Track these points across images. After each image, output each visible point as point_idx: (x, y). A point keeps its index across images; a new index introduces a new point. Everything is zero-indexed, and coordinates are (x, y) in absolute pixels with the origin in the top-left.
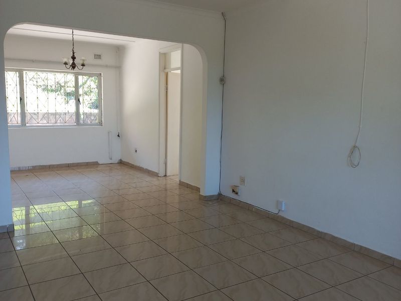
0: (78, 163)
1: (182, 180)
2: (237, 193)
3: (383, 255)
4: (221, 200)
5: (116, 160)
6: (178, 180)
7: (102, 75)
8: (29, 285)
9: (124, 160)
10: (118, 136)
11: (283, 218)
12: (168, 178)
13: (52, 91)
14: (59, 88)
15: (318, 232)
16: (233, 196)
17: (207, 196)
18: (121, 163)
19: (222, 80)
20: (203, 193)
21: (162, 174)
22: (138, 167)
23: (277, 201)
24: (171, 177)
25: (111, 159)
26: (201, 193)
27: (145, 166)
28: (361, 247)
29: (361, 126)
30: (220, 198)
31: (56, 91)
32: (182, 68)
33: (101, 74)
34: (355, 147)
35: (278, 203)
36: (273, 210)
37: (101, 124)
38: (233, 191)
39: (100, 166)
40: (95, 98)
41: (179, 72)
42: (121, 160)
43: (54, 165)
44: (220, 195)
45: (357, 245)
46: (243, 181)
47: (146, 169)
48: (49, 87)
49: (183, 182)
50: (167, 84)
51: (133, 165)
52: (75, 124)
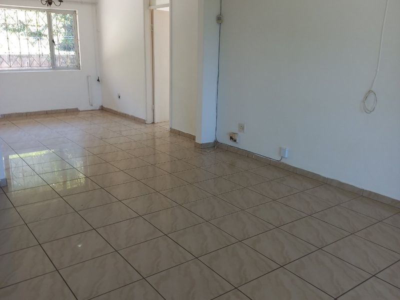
0: (57, 110)
1: (173, 128)
2: (235, 141)
3: (393, 200)
4: (218, 147)
5: (97, 106)
6: (168, 128)
7: (77, 13)
8: (40, 244)
9: (105, 106)
10: (98, 80)
11: (286, 165)
12: (156, 125)
13: (14, 30)
14: (22, 27)
15: (324, 178)
16: (231, 143)
17: (204, 144)
18: (102, 109)
19: (219, 19)
20: (199, 140)
21: (150, 121)
22: (122, 114)
23: (281, 149)
24: (160, 125)
25: (92, 105)
26: (197, 141)
27: (131, 113)
28: (370, 192)
29: (378, 70)
30: (216, 146)
31: (19, 31)
32: (171, 5)
33: (75, 11)
34: (370, 92)
35: (281, 151)
36: (275, 157)
37: (78, 67)
38: (231, 138)
39: (80, 113)
40: (63, 39)
41: (167, 9)
42: (102, 106)
43: (31, 113)
44: (216, 142)
45: (366, 191)
46: (242, 128)
47: (132, 116)
48: (10, 27)
49: (174, 130)
50: (152, 23)
51: (117, 112)
52: (51, 68)
